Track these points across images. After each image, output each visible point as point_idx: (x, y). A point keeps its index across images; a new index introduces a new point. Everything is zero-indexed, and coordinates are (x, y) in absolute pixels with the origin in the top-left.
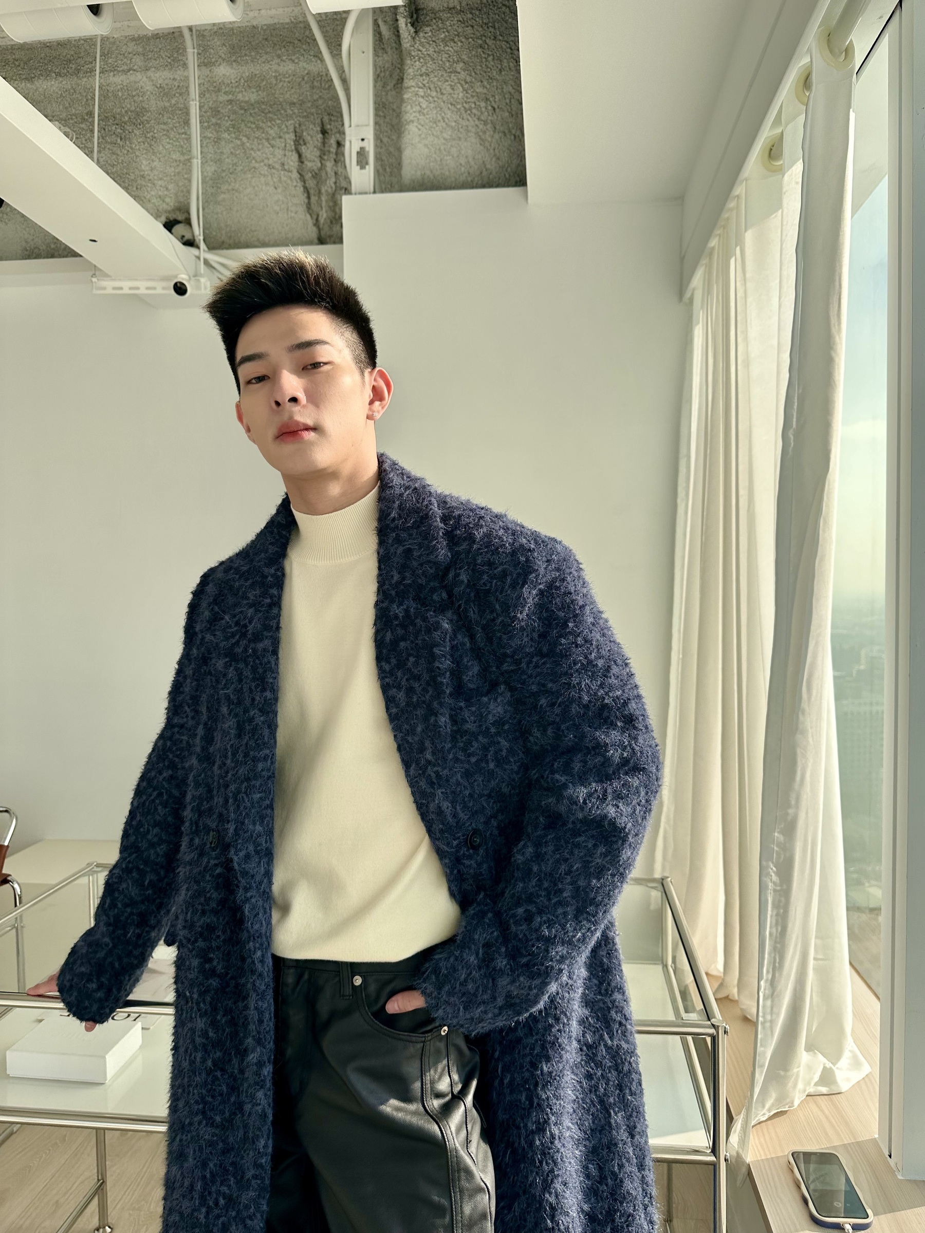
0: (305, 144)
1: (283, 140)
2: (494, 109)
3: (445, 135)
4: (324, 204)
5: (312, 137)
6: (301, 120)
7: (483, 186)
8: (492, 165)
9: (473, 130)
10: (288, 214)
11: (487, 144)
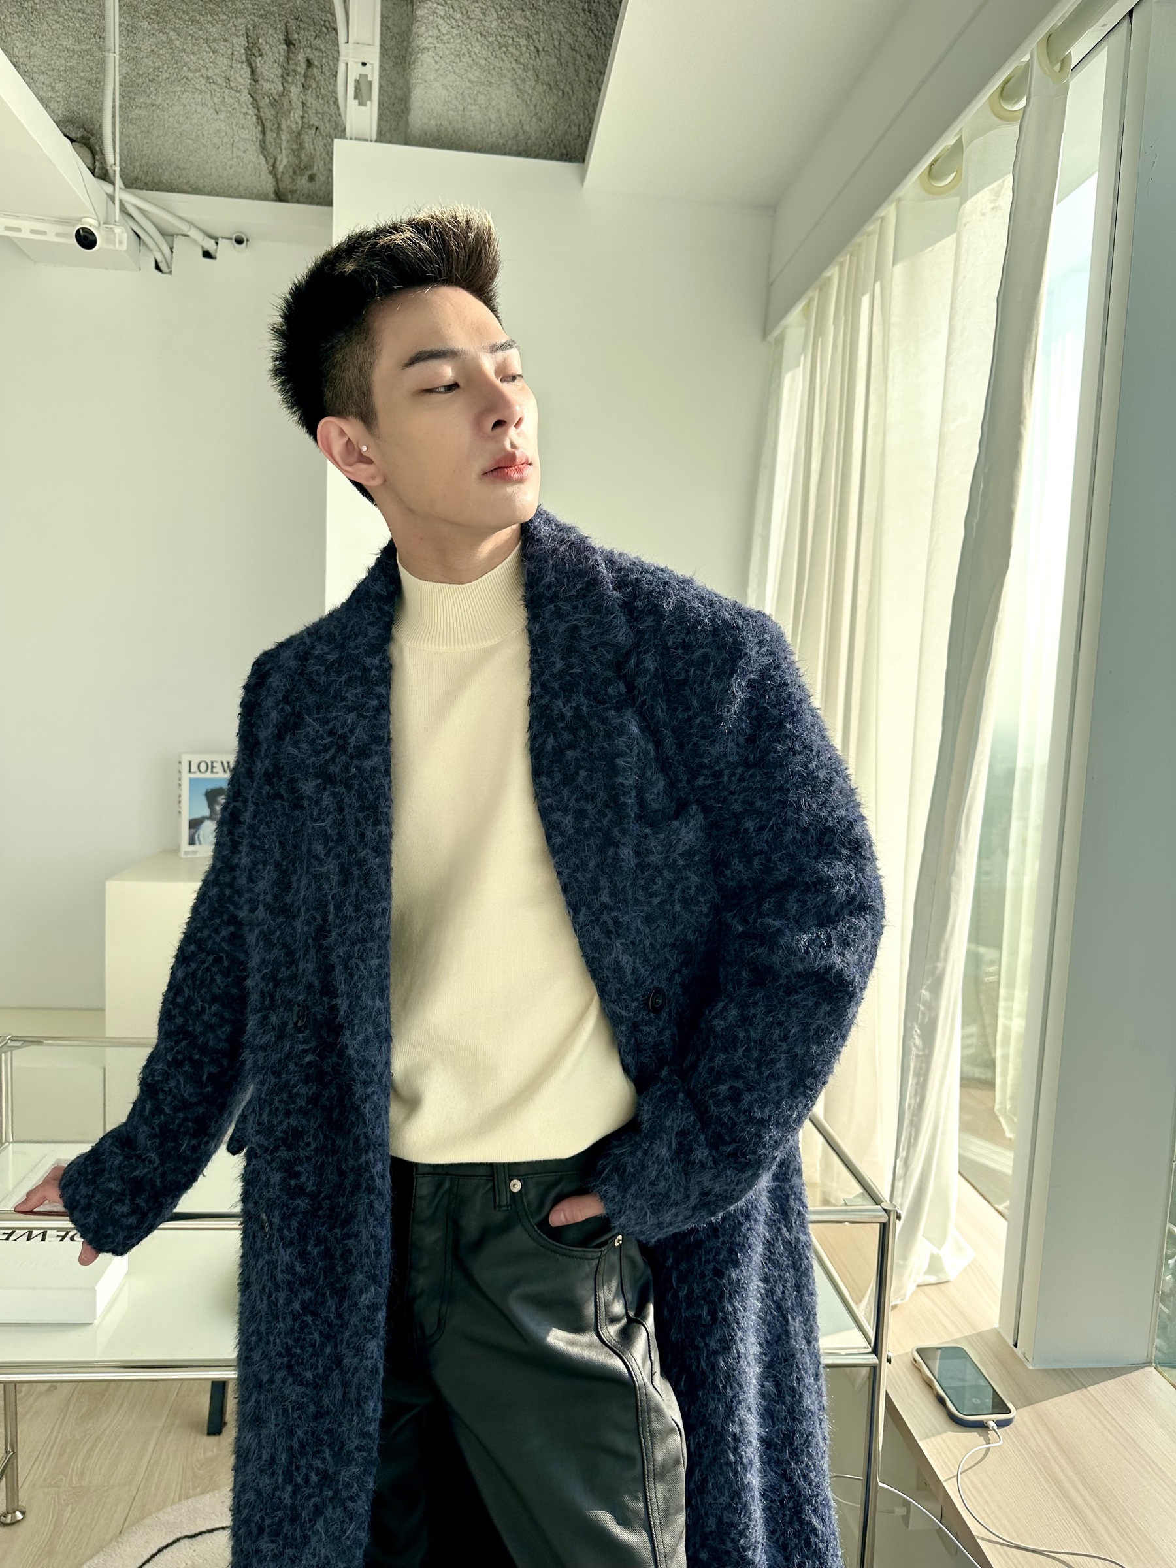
0: (261, 55)
1: (229, 45)
2: (538, 51)
3: (470, 76)
4: (284, 145)
5: (271, 47)
6: (256, 19)
7: (519, 154)
8: (531, 127)
9: (509, 75)
10: (232, 153)
11: (526, 97)
